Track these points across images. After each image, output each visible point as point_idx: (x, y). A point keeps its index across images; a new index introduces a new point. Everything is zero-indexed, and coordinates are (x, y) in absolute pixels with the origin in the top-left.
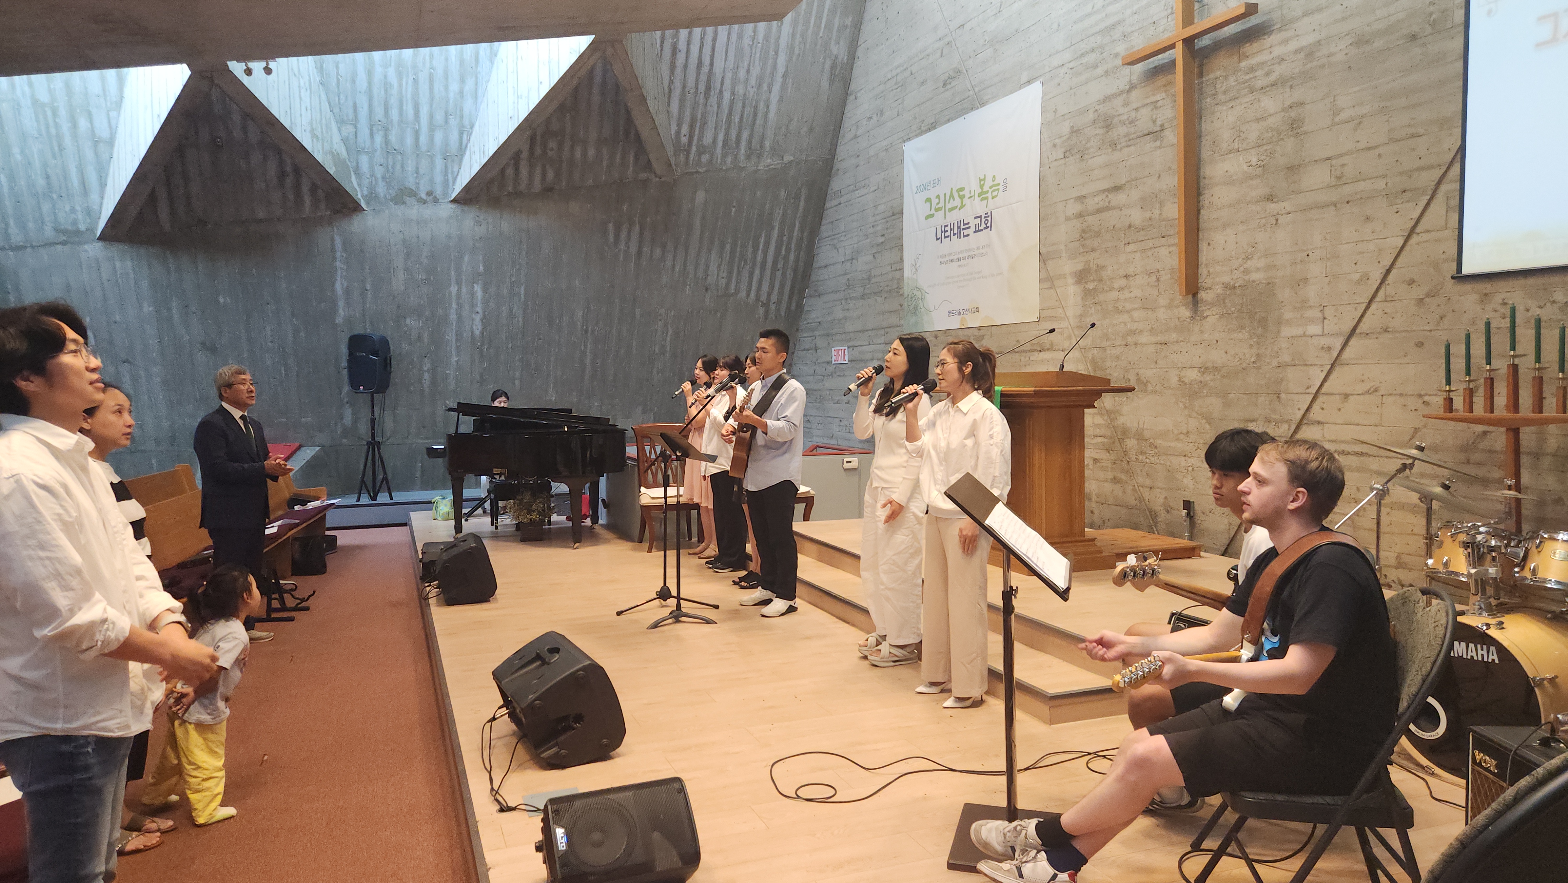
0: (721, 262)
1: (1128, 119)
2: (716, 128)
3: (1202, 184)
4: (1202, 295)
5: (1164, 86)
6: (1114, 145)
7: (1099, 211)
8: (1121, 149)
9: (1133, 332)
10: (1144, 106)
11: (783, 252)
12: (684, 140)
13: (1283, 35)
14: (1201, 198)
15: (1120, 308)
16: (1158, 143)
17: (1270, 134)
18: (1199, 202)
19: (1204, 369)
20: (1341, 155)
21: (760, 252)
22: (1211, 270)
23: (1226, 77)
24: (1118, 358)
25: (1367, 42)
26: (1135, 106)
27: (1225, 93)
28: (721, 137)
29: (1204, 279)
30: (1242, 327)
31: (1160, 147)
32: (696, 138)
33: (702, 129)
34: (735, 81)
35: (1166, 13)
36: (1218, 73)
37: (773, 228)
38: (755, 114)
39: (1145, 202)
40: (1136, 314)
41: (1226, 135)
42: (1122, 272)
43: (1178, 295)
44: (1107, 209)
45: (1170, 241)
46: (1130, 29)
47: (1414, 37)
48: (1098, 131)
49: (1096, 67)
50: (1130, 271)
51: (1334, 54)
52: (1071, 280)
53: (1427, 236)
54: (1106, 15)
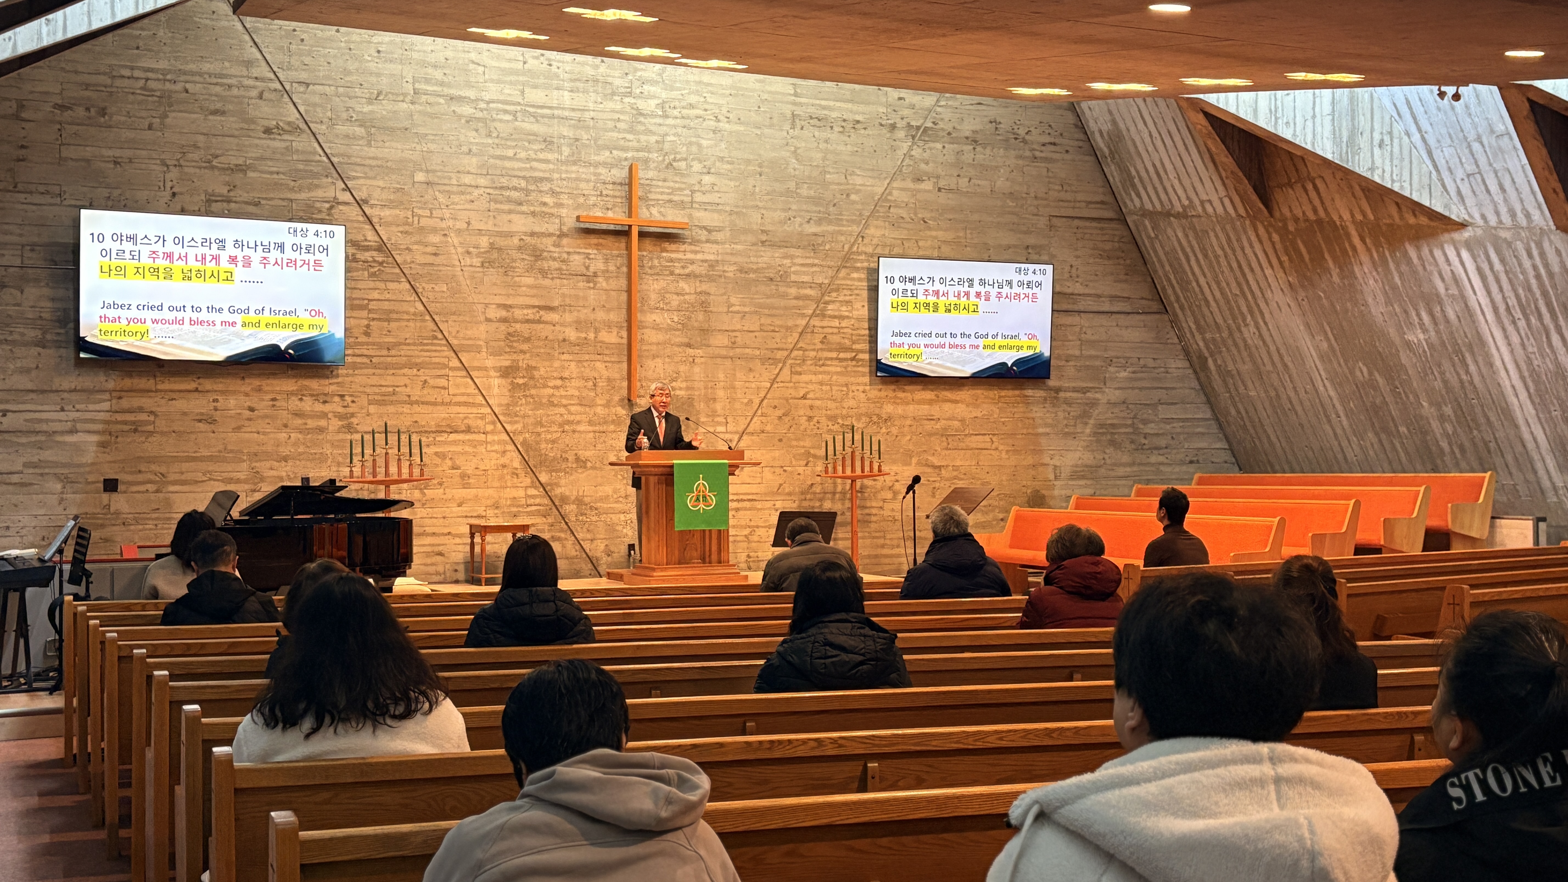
1: (559, 258)
5: (596, 245)
6: (544, 273)
7: (528, 321)
8: (552, 279)
9: (569, 422)
10: (575, 252)
13: (693, 248)
16: (591, 285)
17: (687, 305)
20: (734, 330)
23: (651, 259)
24: (553, 442)
25: (747, 272)
26: (566, 249)
27: (650, 268)
31: (594, 288)
36: (645, 253)
39: (578, 324)
40: (573, 409)
41: (653, 296)
42: (555, 374)
43: (616, 398)
44: (539, 322)
45: (607, 359)
46: (558, 190)
47: (771, 279)
48: (524, 256)
49: (520, 204)
50: (566, 374)
51: (727, 271)
52: (492, 374)
53: (782, 384)
54: (531, 168)
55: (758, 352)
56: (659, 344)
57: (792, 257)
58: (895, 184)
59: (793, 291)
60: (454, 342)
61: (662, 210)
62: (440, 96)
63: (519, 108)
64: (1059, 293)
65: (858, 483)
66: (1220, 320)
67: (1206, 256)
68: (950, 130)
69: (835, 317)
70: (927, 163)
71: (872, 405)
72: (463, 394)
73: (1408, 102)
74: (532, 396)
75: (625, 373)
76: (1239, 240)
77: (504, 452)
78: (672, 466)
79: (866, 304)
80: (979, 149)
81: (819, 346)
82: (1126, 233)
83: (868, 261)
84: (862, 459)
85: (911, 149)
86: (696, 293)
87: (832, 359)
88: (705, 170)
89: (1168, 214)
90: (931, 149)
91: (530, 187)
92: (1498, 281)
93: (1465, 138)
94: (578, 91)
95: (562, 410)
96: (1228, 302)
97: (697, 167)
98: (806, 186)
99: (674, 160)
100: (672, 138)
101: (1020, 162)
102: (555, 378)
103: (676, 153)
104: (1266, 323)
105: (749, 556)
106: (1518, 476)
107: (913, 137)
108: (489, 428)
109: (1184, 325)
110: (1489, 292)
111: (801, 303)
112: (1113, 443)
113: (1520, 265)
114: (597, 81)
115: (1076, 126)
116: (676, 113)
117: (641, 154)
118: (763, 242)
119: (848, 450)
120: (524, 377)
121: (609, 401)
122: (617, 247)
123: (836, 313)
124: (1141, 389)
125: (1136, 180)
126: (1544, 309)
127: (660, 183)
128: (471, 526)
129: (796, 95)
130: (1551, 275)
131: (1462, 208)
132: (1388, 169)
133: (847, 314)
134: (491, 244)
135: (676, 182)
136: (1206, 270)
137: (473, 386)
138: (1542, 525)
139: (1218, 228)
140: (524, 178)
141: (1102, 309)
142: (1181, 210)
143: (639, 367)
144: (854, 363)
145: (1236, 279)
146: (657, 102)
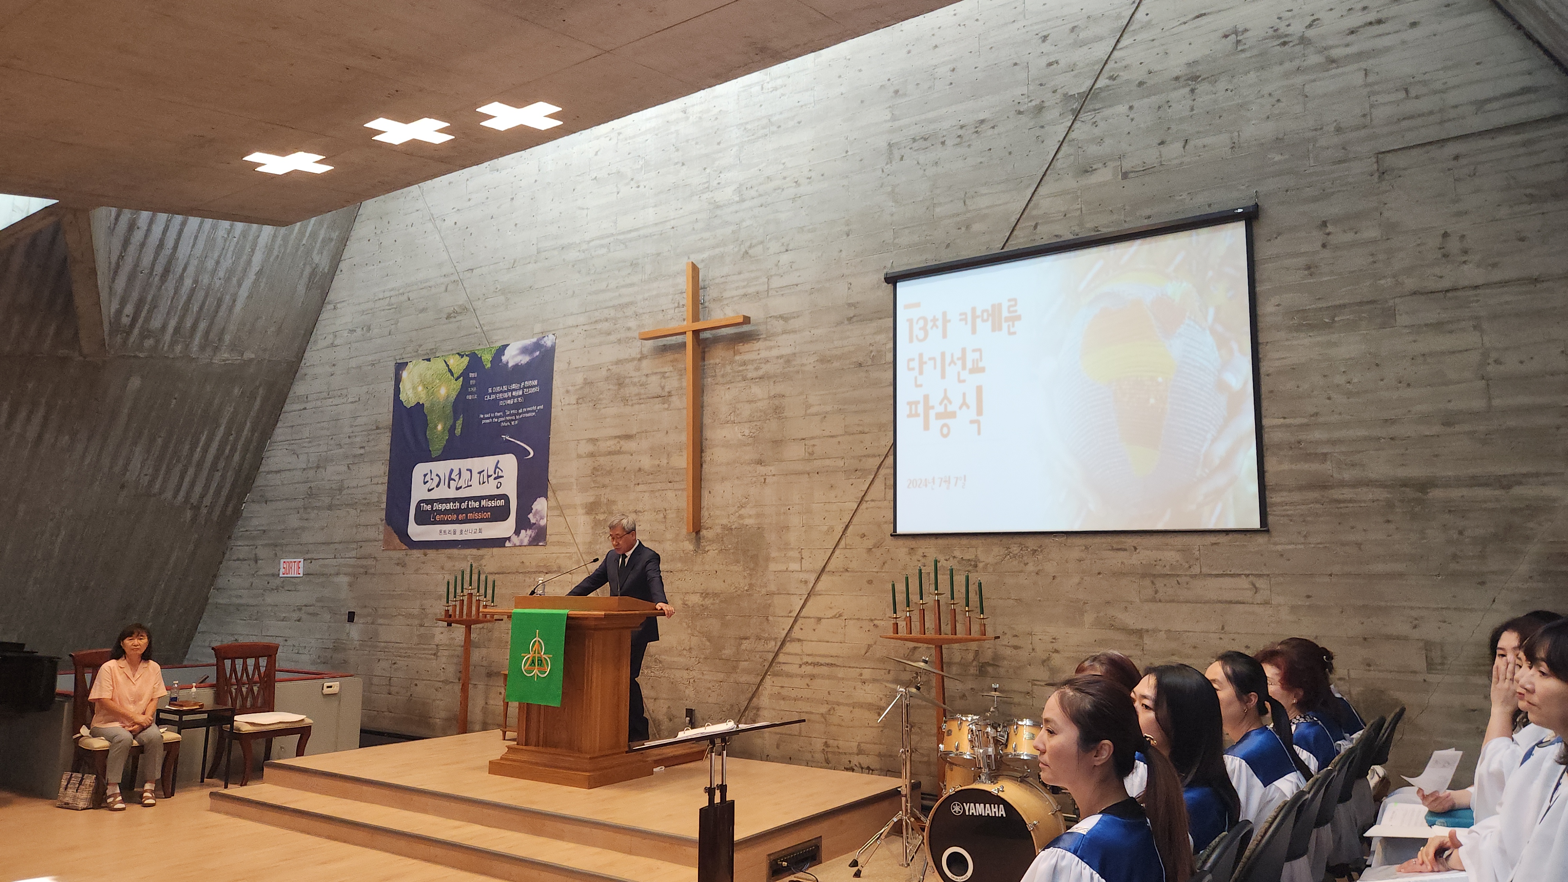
0: (148, 457)
1: (638, 382)
2: (168, 313)
3: (704, 444)
4: (704, 532)
5: (671, 362)
6: (625, 400)
7: (610, 453)
8: (632, 405)
10: (653, 374)
11: (227, 451)
12: (125, 320)
13: (768, 343)
14: (703, 455)
16: (666, 406)
17: (759, 414)
18: (701, 457)
19: (705, 595)
20: (812, 438)
21: (199, 449)
22: (712, 513)
23: (724, 365)
25: (829, 361)
26: (645, 372)
27: (722, 376)
28: (172, 323)
29: (705, 520)
30: (738, 562)
31: (667, 409)
32: (141, 321)
33: (150, 312)
34: (200, 270)
35: (673, 306)
36: (717, 360)
37: (218, 426)
38: (219, 306)
39: (653, 451)
41: (724, 409)
42: (631, 508)
43: (684, 531)
44: (619, 452)
45: (677, 486)
46: (641, 311)
47: (860, 365)
48: (611, 387)
49: (609, 334)
50: (640, 507)
51: (806, 365)
52: (581, 511)
53: (872, 504)
54: (620, 295)
55: (842, 463)
56: (728, 464)
61: (735, 305)
62: (554, 249)
63: (612, 239)
68: (1144, 77)
70: (1101, 143)
72: (557, 534)
80: (1203, 87)
85: (1070, 130)
86: (769, 398)
88: (782, 249)
90: (1108, 118)
91: (618, 315)
94: (661, 203)
97: (774, 247)
98: (907, 231)
99: (751, 247)
100: (748, 222)
103: (752, 239)
107: (1075, 111)
116: (753, 193)
117: (717, 251)
118: (850, 319)
120: (604, 513)
121: (677, 535)
127: (735, 278)
129: (894, 118)
134: (585, 379)
135: (752, 271)
146: (733, 187)
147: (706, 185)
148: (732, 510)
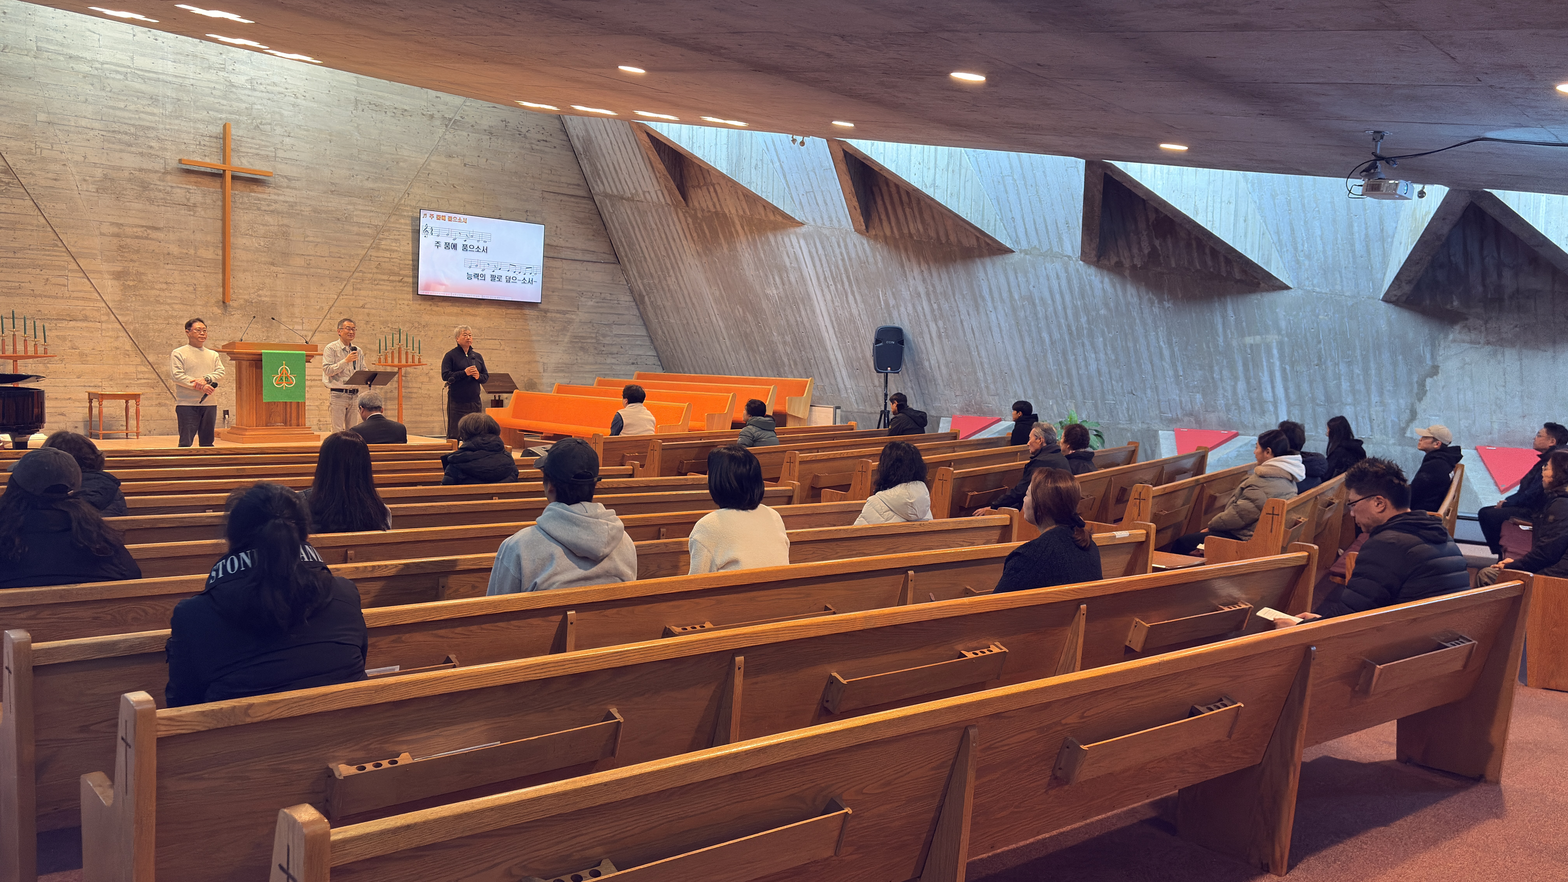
1: (164, 190)
4: (229, 303)
5: (195, 182)
6: (151, 201)
7: (137, 237)
8: (158, 206)
9: (172, 317)
10: (178, 187)
13: (276, 191)
15: (161, 301)
16: (192, 213)
17: (271, 234)
20: (309, 255)
22: (235, 291)
23: (242, 197)
24: (160, 331)
25: (318, 212)
26: (170, 184)
27: (241, 203)
31: (193, 216)
36: (236, 192)
39: (180, 242)
40: (176, 307)
41: (243, 225)
42: (161, 280)
43: (213, 300)
44: (147, 238)
45: (205, 270)
46: (163, 137)
47: (338, 219)
48: (134, 187)
49: (130, 145)
50: (170, 280)
51: (303, 211)
52: (106, 276)
53: (346, 297)
54: (139, 118)
55: (328, 272)
56: (248, 261)
57: (354, 204)
58: (433, 158)
59: (356, 229)
60: (72, 249)
61: (251, 160)
62: (60, 54)
63: (129, 71)
64: (548, 245)
65: (403, 370)
66: (653, 271)
67: (645, 228)
68: (474, 123)
69: (387, 250)
70: (456, 145)
71: (413, 315)
72: (80, 291)
73: (773, 142)
74: (140, 295)
75: (220, 282)
76: (667, 219)
77: (117, 337)
78: (261, 355)
79: (410, 243)
80: (493, 139)
81: (375, 270)
82: (594, 207)
83: (412, 211)
84: (407, 353)
85: (445, 133)
86: (278, 225)
87: (384, 280)
88: (285, 134)
89: (622, 198)
90: (459, 136)
91: (138, 133)
92: (820, 260)
93: (806, 169)
94: (180, 62)
95: (167, 307)
96: (659, 260)
97: (279, 130)
98: (365, 153)
100: (259, 107)
101: (523, 151)
102: (160, 283)
103: (262, 119)
104: (682, 276)
105: (319, 421)
106: (826, 381)
107: (447, 126)
108: (104, 318)
109: (631, 273)
110: (814, 266)
111: (361, 238)
112: (582, 348)
113: (833, 252)
114: (196, 56)
115: (561, 130)
116: (262, 88)
117: (233, 117)
118: (332, 192)
119: (396, 347)
120: (134, 280)
122: (213, 186)
123: (388, 248)
124: (602, 313)
125: (601, 172)
126: (845, 279)
127: (249, 140)
128: (89, 394)
129: (359, 86)
130: (850, 259)
131: (802, 213)
132: (759, 183)
133: (396, 248)
134: (104, 175)
135: (263, 140)
136: (645, 238)
137: (90, 285)
138: (838, 410)
139: (653, 211)
140: (133, 125)
141: (576, 258)
142: (630, 196)
143: (232, 277)
144: (401, 284)
145: (664, 245)
146: (246, 78)
147: (222, 66)
148: (253, 291)
